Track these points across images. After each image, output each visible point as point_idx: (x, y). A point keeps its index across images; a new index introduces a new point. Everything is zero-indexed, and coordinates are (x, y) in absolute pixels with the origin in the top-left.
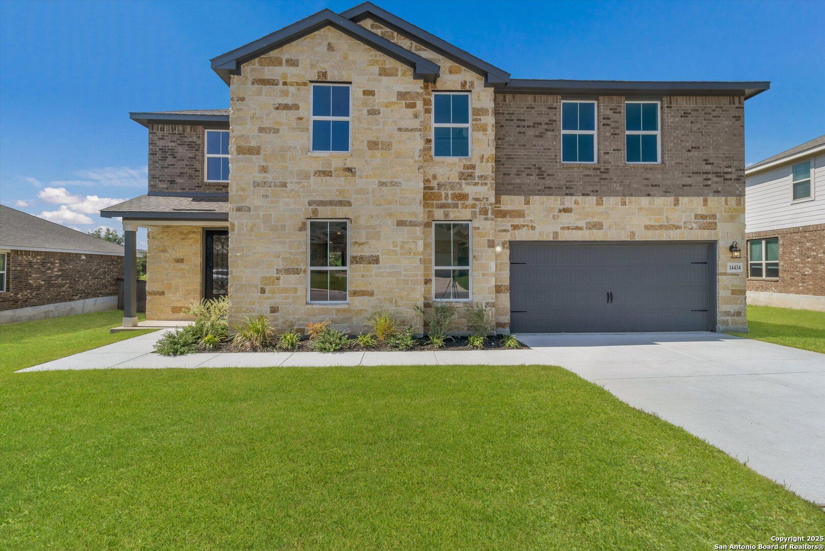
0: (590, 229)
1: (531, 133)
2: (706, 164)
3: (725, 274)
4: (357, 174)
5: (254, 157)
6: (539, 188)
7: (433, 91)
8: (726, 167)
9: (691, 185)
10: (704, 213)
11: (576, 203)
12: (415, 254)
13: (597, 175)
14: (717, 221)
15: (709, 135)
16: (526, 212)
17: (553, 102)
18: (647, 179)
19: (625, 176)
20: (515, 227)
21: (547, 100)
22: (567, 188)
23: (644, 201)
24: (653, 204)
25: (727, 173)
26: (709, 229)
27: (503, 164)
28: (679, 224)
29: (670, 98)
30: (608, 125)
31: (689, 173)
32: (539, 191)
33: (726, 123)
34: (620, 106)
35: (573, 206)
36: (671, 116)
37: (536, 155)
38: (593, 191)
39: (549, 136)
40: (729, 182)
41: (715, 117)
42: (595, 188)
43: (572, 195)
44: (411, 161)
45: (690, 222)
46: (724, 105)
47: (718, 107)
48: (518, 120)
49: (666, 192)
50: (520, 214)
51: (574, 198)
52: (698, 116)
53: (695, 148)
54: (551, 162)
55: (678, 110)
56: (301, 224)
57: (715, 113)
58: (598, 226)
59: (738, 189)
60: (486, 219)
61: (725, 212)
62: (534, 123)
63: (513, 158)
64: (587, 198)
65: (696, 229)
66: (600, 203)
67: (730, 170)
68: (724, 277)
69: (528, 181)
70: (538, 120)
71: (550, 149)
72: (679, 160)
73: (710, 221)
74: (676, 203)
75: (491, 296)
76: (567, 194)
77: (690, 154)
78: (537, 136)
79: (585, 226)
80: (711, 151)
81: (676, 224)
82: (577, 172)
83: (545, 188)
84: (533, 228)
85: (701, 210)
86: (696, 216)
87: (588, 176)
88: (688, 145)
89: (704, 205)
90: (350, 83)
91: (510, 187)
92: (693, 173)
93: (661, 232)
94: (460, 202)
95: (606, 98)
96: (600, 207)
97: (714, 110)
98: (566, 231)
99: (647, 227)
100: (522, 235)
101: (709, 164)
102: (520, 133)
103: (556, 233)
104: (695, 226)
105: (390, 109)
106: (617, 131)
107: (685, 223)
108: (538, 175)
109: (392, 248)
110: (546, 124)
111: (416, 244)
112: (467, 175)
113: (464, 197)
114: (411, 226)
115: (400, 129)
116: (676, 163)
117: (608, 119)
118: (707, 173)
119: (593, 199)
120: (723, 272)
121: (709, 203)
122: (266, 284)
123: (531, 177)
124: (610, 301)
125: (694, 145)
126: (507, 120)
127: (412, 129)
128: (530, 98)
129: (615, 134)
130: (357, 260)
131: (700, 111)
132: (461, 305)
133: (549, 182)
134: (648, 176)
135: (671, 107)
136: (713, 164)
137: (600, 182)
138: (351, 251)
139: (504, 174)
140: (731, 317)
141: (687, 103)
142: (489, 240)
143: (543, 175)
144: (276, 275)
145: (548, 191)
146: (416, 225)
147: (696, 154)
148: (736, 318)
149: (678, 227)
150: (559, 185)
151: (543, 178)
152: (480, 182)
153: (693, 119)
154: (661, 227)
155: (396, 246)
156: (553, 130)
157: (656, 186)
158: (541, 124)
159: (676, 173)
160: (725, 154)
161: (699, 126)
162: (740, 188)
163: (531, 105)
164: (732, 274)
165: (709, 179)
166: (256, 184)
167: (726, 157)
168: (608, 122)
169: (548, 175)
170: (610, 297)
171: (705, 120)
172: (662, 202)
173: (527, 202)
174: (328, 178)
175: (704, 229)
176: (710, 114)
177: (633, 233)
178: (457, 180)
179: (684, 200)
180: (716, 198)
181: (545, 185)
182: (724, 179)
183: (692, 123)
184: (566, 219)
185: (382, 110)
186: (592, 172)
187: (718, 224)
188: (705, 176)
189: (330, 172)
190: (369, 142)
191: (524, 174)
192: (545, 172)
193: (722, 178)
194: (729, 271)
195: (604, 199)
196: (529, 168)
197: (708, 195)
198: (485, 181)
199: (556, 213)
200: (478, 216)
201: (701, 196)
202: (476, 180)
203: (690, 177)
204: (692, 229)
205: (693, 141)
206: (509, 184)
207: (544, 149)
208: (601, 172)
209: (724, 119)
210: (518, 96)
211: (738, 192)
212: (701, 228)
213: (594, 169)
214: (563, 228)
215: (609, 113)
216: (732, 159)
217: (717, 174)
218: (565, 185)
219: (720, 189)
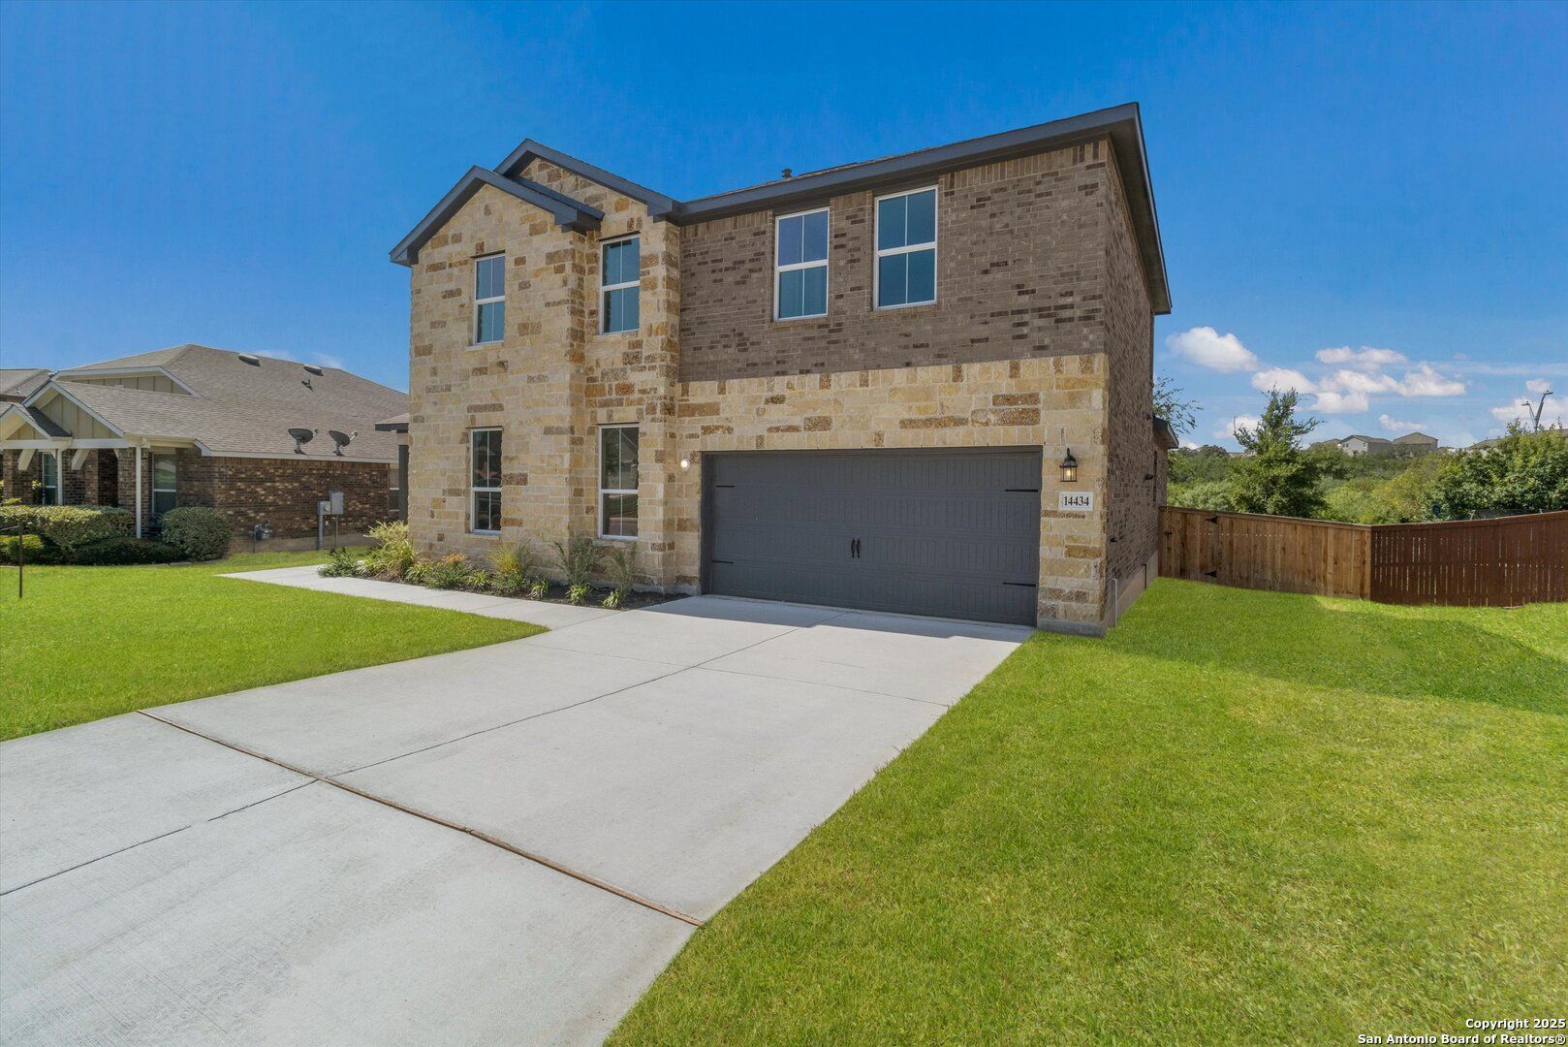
0: (810, 429)
1: (730, 278)
2: (1020, 293)
3: (1054, 514)
4: (509, 368)
5: (427, 358)
6: (740, 366)
7: (600, 240)
8: (1062, 295)
9: (987, 340)
10: (1014, 392)
11: (790, 386)
12: (561, 472)
13: (824, 337)
14: (1040, 406)
15: (1026, 236)
16: (722, 406)
17: (761, 223)
18: (906, 335)
19: (868, 333)
20: (707, 430)
21: (753, 222)
22: (778, 362)
23: (900, 376)
24: (914, 380)
25: (1064, 307)
26: (1021, 424)
27: (694, 334)
28: (962, 415)
29: (952, 176)
30: (842, 246)
31: (985, 315)
32: (739, 370)
33: (1065, 204)
34: (862, 210)
35: (787, 393)
36: (953, 211)
37: (737, 314)
38: (816, 365)
39: (755, 280)
40: (1068, 325)
41: (1039, 195)
42: (820, 360)
43: (784, 373)
44: (558, 345)
45: (983, 411)
46: (1062, 166)
47: (1048, 175)
48: (713, 261)
49: (939, 356)
50: (713, 409)
51: (787, 378)
52: (1007, 201)
53: (997, 264)
54: (757, 323)
55: (966, 196)
56: (461, 436)
57: (1041, 189)
58: (824, 424)
59: (1086, 338)
60: (653, 420)
61: (1058, 387)
62: (735, 263)
63: (706, 323)
64: (807, 378)
65: (995, 425)
66: (825, 384)
67: (1069, 300)
68: (1052, 520)
69: (725, 357)
70: (739, 257)
71: (755, 301)
72: (964, 294)
73: (1024, 406)
74: (958, 376)
75: (658, 534)
76: (777, 374)
77: (986, 278)
78: (738, 283)
79: (802, 424)
80: (1029, 267)
81: (958, 415)
82: (793, 334)
83: (748, 365)
84: (730, 430)
85: (1006, 386)
86: (996, 398)
87: (809, 339)
88: (984, 261)
89: (1011, 377)
90: (504, 252)
91: (701, 369)
92: (992, 315)
93: (929, 431)
94: (625, 397)
95: (842, 198)
96: (826, 390)
97: (1038, 183)
98: (775, 435)
99: (904, 424)
100: (716, 443)
101: (1027, 292)
102: (715, 281)
103: (761, 438)
104: (993, 418)
105: (538, 278)
106: (857, 255)
107: (974, 412)
108: (739, 345)
109: (539, 464)
110: (750, 260)
111: (562, 459)
112: (632, 359)
113: (627, 389)
114: (557, 433)
115: (548, 304)
116: (960, 299)
117: (843, 235)
118: (1020, 312)
119: (814, 379)
120: (1048, 509)
121: (1022, 371)
122: (435, 507)
123: (729, 350)
124: (856, 552)
125: (996, 260)
126: (699, 264)
127: (559, 302)
128: (729, 222)
129: (854, 261)
130: (511, 479)
131: (1010, 190)
132: (623, 545)
133: (753, 355)
134: (909, 329)
135: (952, 193)
136: (1033, 291)
137: (827, 348)
138: (506, 469)
139: (695, 349)
140: (1063, 600)
141: (983, 179)
142: (657, 451)
143: (745, 344)
144: (443, 497)
145: (750, 370)
146: (562, 433)
147: (999, 276)
148: (1074, 604)
149: (960, 422)
150: (767, 358)
151: (745, 350)
152: (647, 365)
153: (995, 209)
154: (928, 423)
155: (543, 461)
156: (760, 269)
157: (922, 346)
158: (743, 262)
159: (960, 317)
160: (1060, 268)
161: (1006, 219)
162: (1091, 337)
163: (731, 234)
164: (1069, 515)
165: (1024, 324)
166: (429, 390)
167: (1063, 275)
168: (842, 240)
169: (753, 344)
170: (856, 547)
171: (1019, 206)
172: (931, 375)
173: (722, 391)
174: (484, 376)
175: (1013, 423)
176: (1029, 191)
177: (879, 436)
178: (622, 366)
179: (972, 370)
180: (1036, 361)
181: (747, 360)
182: (1057, 321)
183: (993, 215)
184: (777, 415)
185: (532, 280)
186: (815, 333)
187: (1042, 413)
188: (1017, 319)
189: (486, 369)
190: (519, 325)
191: (720, 346)
192: (748, 339)
193: (1053, 319)
194: (1063, 508)
195: (833, 377)
196: (727, 336)
197: (1021, 355)
198: (654, 364)
199: (762, 406)
200: (645, 416)
201: (1006, 358)
202: (643, 364)
203: (986, 323)
204: (987, 424)
205: (993, 253)
206: (700, 364)
207: (748, 302)
208: (831, 331)
209: (1060, 196)
210: (714, 224)
211: (1085, 345)
212: (1004, 423)
213: (820, 327)
214: (770, 430)
215: (844, 224)
216: (1075, 277)
217: (1041, 312)
218: (776, 358)
219: (1047, 341)
